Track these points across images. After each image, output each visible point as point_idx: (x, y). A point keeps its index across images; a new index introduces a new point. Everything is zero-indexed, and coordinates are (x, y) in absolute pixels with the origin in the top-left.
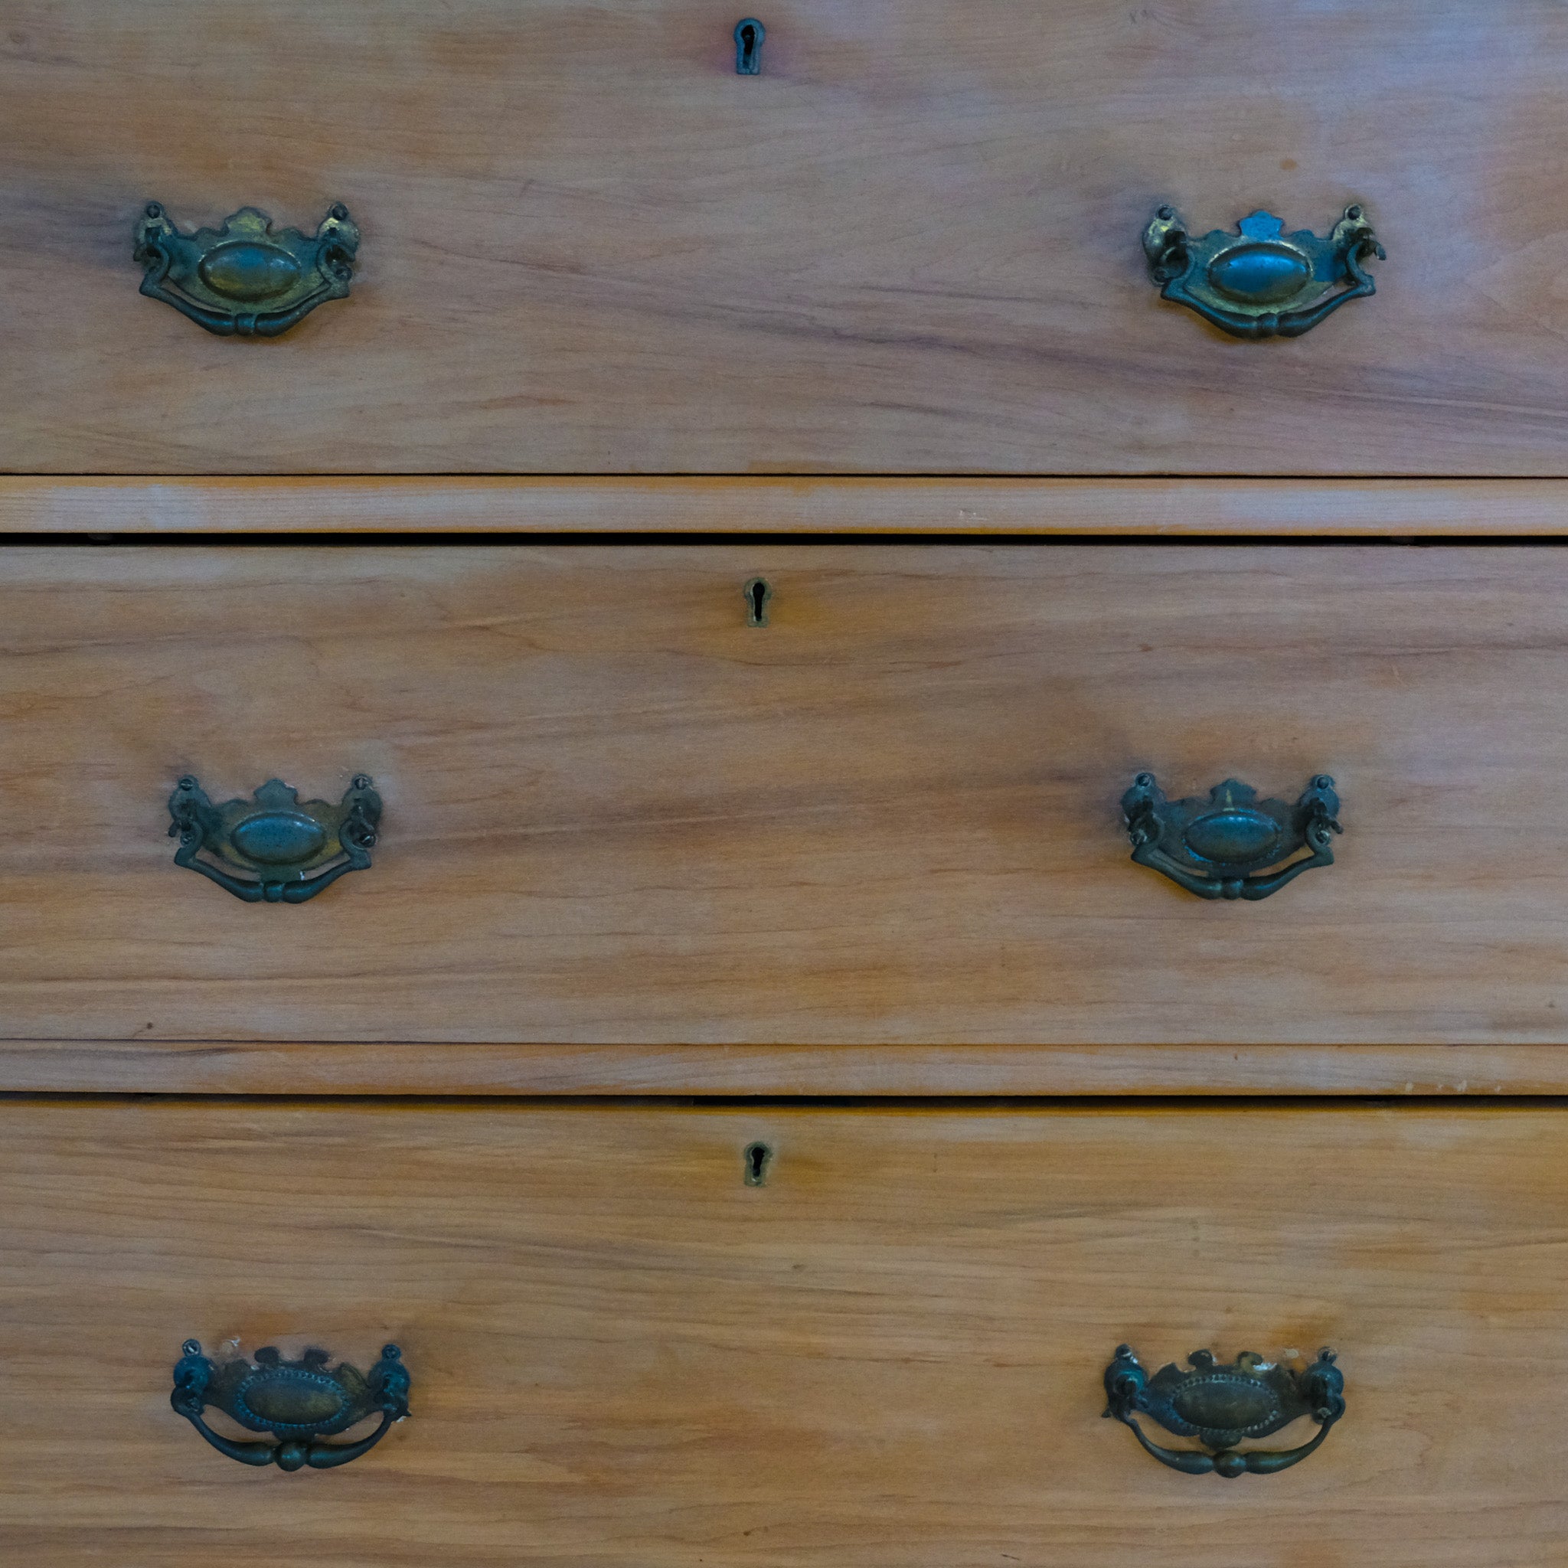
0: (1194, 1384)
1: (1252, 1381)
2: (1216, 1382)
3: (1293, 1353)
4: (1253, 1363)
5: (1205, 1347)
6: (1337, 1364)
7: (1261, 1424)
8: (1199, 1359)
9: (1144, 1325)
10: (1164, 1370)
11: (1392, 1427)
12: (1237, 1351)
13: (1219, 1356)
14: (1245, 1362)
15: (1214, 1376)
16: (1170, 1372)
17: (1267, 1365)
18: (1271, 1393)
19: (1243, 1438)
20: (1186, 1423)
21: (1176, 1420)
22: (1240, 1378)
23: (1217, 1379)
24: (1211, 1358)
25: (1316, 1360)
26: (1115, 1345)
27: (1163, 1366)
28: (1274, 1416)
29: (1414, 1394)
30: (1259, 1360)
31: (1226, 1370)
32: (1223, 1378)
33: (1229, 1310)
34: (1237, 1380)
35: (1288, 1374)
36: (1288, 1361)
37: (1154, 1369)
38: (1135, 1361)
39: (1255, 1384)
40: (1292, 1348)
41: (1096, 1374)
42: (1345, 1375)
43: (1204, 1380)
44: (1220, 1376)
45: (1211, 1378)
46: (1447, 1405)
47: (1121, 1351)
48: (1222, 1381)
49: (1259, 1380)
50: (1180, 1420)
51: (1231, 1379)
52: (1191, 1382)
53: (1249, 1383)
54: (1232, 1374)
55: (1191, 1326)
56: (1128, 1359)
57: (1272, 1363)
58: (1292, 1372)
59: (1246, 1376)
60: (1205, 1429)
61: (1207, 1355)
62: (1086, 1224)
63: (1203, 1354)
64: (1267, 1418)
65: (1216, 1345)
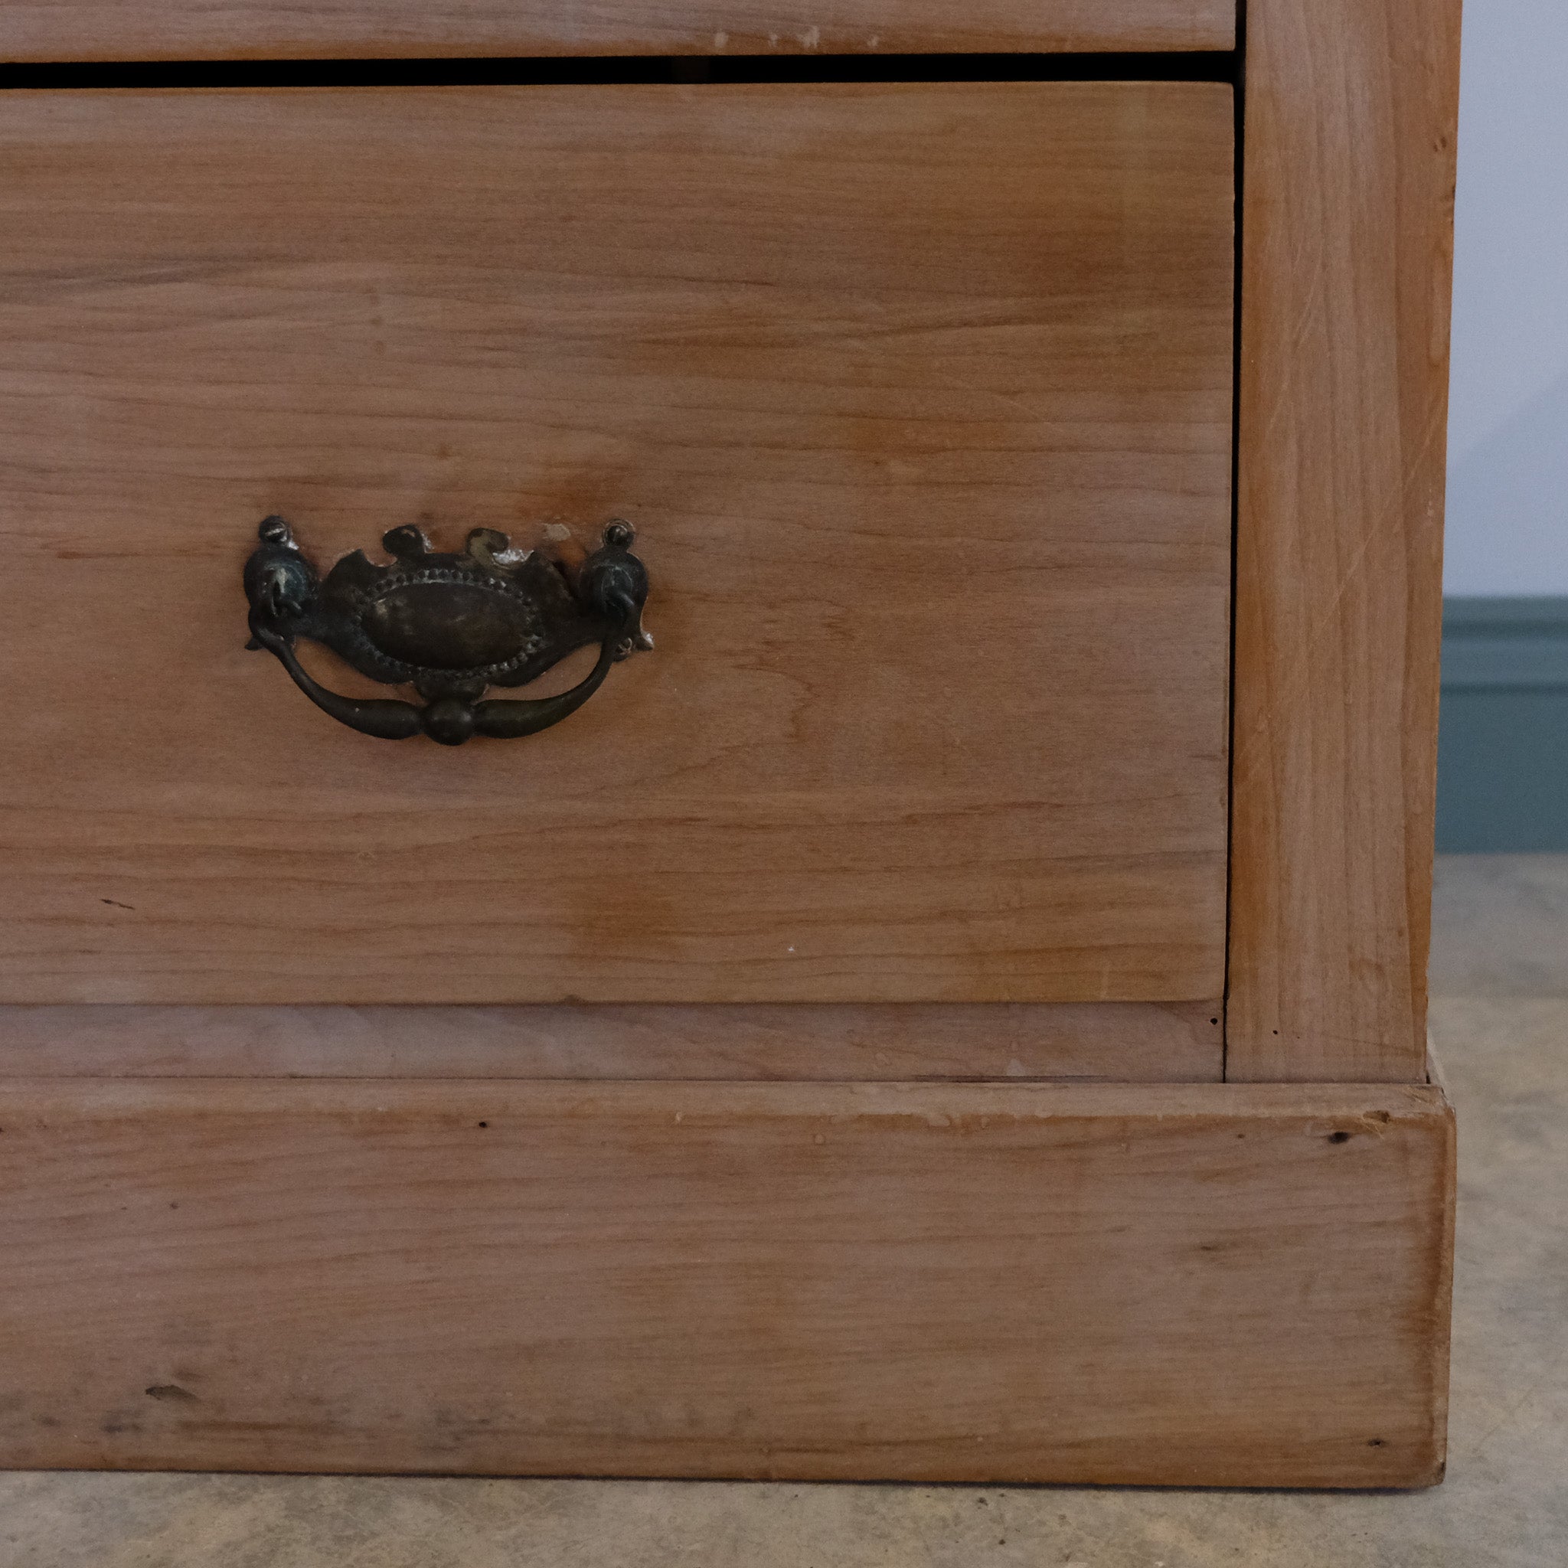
0: (394, 587)
1: (492, 581)
2: (431, 582)
3: (559, 532)
4: (491, 548)
5: (413, 521)
6: (635, 551)
7: (515, 661)
8: (400, 541)
9: (307, 481)
10: (343, 562)
11: (741, 667)
12: (464, 527)
13: (434, 536)
14: (478, 545)
15: (427, 572)
16: (354, 564)
17: (518, 554)
18: (527, 604)
19: (487, 686)
20: (389, 659)
21: (371, 654)
22: (471, 576)
23: (431, 577)
24: (419, 540)
25: (601, 544)
26: (257, 517)
27: (340, 556)
28: (534, 645)
29: (771, 606)
30: (503, 545)
31: (446, 561)
32: (442, 576)
33: (443, 453)
34: (465, 578)
35: (551, 569)
36: (553, 546)
37: (329, 560)
38: (291, 545)
39: (497, 586)
40: (557, 522)
41: (230, 572)
42: (649, 567)
43: (410, 579)
44: (437, 572)
45: (422, 576)
46: (829, 625)
47: (267, 524)
48: (439, 581)
49: (503, 578)
50: (378, 654)
51: (455, 576)
52: (389, 584)
53: (486, 583)
54: (458, 569)
55: (381, 482)
56: (276, 538)
57: (525, 549)
58: (560, 566)
59: (481, 572)
60: (420, 668)
61: (413, 534)
62: (188, 294)
63: (405, 531)
64: (521, 648)
65: (427, 516)
